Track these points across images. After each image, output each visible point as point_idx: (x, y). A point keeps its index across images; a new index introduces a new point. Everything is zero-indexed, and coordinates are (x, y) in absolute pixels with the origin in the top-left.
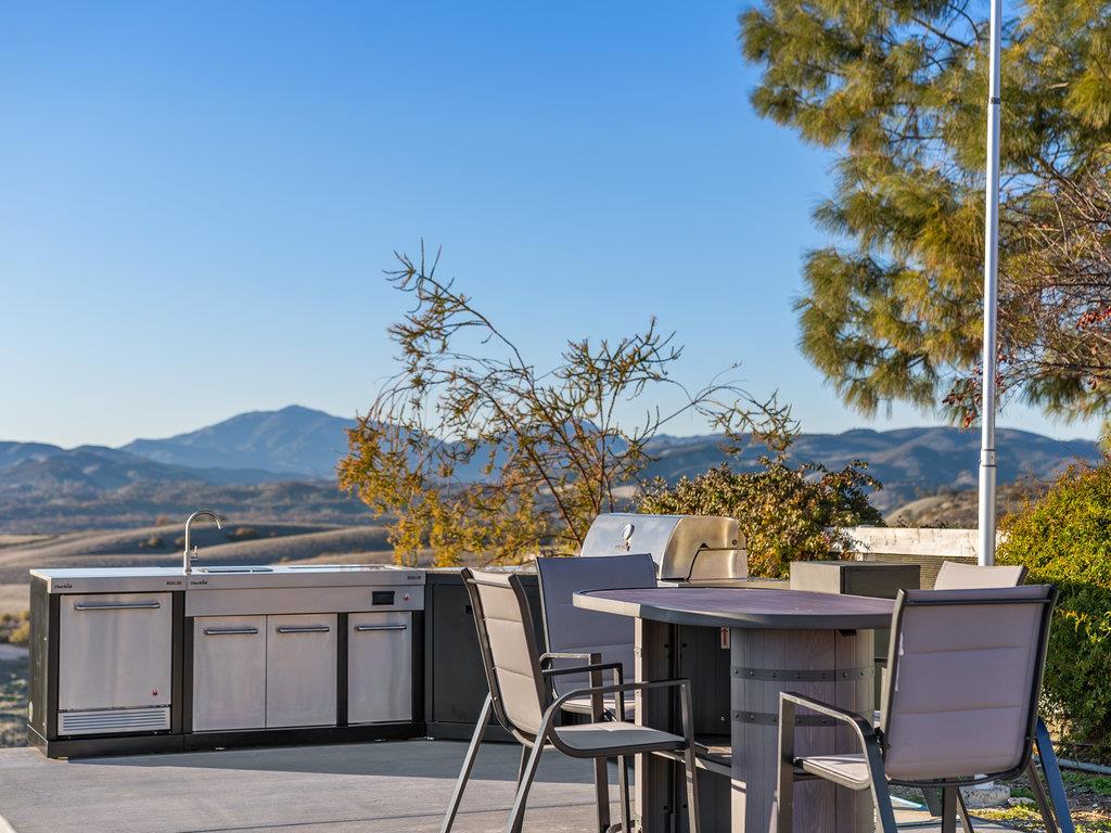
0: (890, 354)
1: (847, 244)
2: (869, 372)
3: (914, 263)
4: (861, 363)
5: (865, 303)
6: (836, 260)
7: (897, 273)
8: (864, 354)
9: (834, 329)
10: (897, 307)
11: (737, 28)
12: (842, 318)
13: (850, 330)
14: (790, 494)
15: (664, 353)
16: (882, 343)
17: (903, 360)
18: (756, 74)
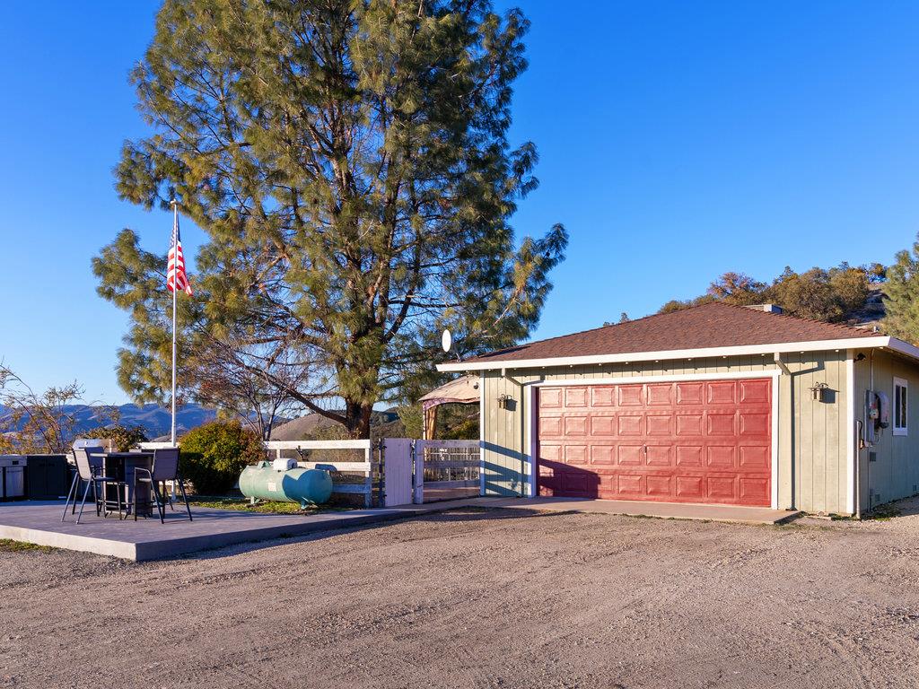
0: (149, 386)
1: (133, 349)
2: (141, 392)
3: (157, 357)
4: (139, 389)
5: (139, 368)
6: (130, 354)
7: (151, 360)
8: (140, 386)
9: (129, 378)
10: (151, 371)
11: (90, 263)
12: (131, 373)
13: (134, 377)
14: (123, 434)
15: (80, 391)
16: (145, 383)
17: (152, 390)
18: (98, 282)
